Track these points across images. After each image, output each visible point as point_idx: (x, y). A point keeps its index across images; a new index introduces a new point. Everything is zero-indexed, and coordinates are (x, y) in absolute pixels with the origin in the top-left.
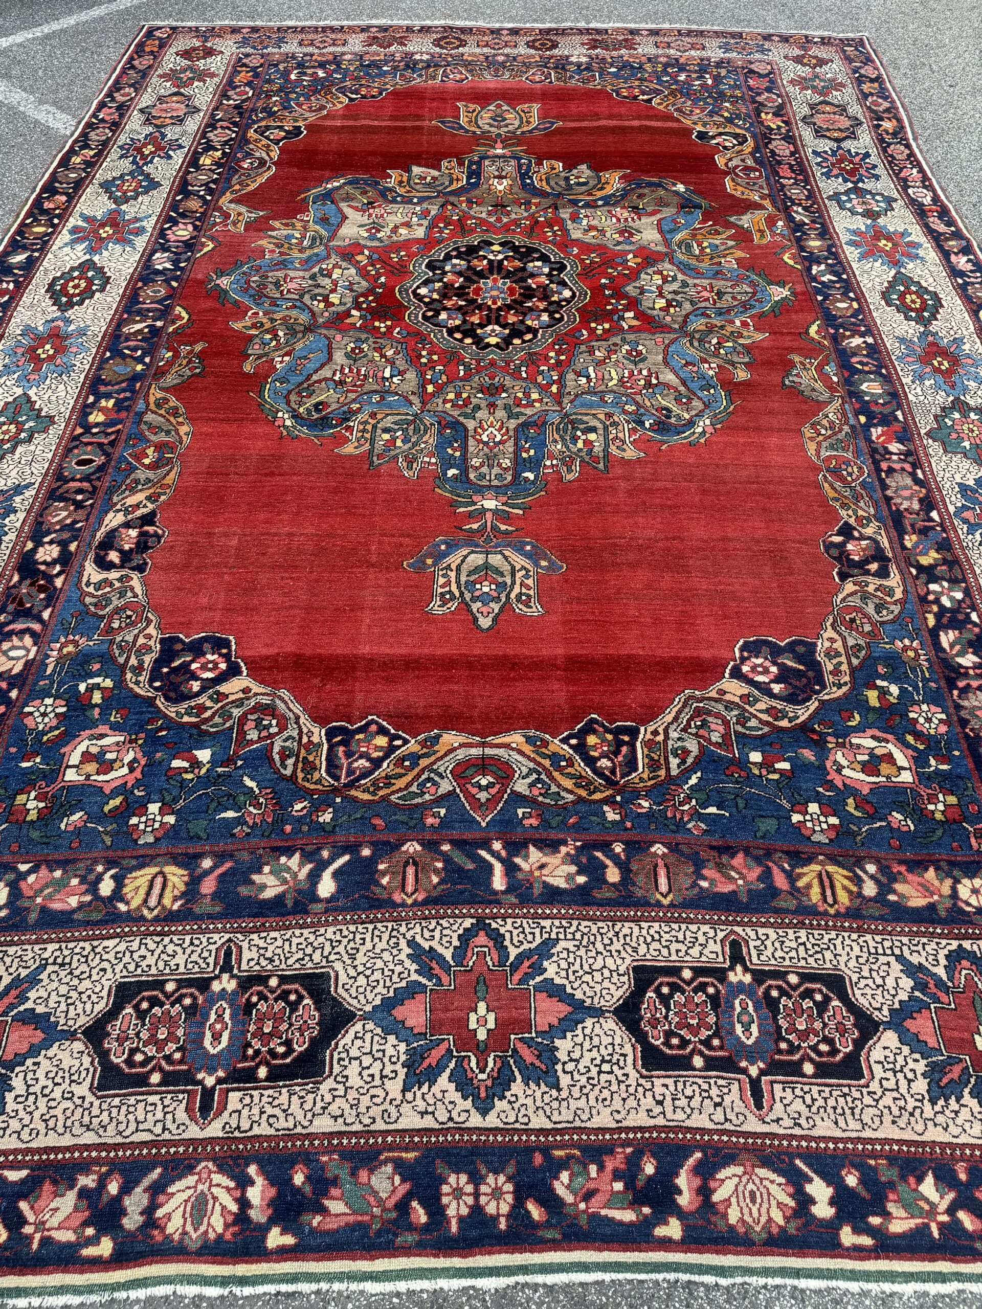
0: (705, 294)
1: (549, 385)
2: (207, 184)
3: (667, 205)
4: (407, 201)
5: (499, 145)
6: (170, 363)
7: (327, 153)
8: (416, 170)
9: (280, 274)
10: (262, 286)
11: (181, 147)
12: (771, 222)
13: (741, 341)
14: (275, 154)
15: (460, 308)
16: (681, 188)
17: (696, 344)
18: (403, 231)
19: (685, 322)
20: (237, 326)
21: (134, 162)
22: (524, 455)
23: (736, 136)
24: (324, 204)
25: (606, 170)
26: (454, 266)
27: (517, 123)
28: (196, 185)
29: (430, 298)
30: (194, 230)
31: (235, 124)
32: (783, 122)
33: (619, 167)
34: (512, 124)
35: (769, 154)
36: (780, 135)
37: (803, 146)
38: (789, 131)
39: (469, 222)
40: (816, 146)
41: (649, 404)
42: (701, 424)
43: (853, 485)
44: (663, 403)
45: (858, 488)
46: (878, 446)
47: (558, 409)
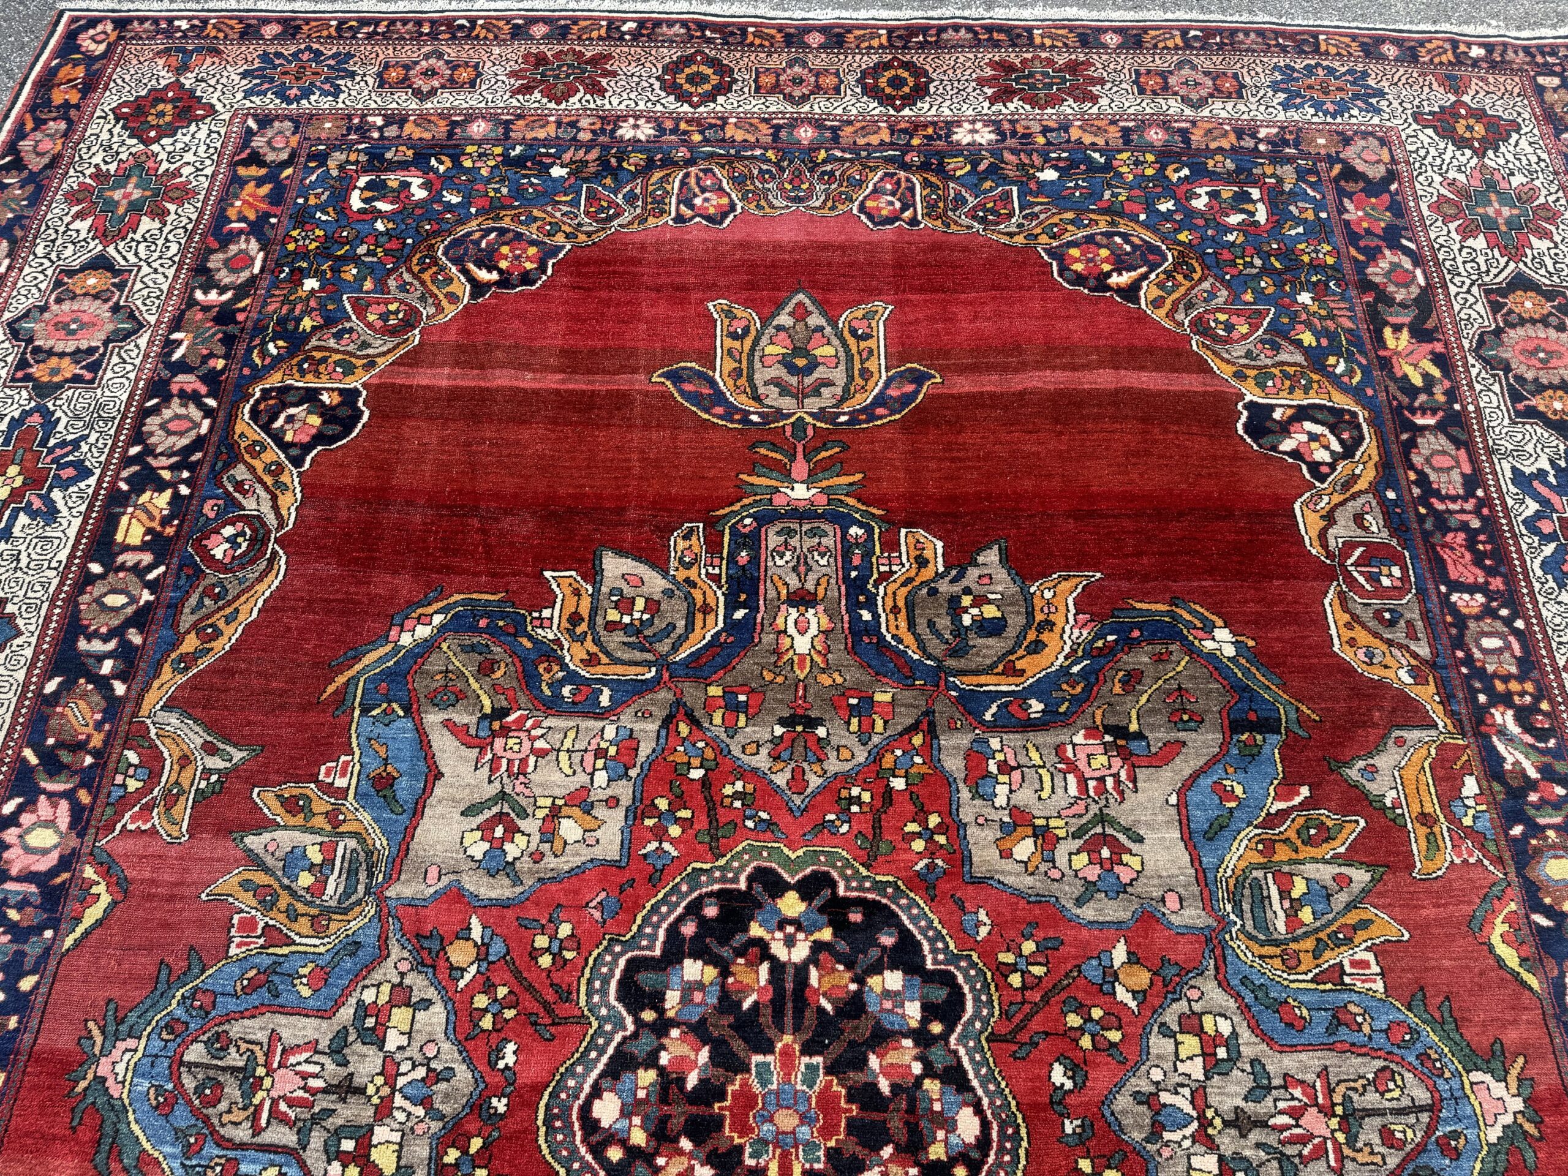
0: (1313, 1122)
2: (120, 631)
3: (1197, 721)
4: (585, 704)
5: (800, 468)
7: (411, 497)
10: (211, 1088)
12: (1447, 776)
14: (290, 503)
18: (569, 829)
23: (1336, 420)
25: (1046, 572)
26: (689, 989)
27: (839, 376)
28: (96, 634)
29: (624, 1143)
30: (72, 826)
31: (212, 379)
32: (1439, 360)
33: (1078, 562)
34: (829, 383)
35: (1416, 491)
36: (1434, 412)
37: (1490, 452)
38: (1452, 394)
39: (728, 790)
40: (1518, 451)
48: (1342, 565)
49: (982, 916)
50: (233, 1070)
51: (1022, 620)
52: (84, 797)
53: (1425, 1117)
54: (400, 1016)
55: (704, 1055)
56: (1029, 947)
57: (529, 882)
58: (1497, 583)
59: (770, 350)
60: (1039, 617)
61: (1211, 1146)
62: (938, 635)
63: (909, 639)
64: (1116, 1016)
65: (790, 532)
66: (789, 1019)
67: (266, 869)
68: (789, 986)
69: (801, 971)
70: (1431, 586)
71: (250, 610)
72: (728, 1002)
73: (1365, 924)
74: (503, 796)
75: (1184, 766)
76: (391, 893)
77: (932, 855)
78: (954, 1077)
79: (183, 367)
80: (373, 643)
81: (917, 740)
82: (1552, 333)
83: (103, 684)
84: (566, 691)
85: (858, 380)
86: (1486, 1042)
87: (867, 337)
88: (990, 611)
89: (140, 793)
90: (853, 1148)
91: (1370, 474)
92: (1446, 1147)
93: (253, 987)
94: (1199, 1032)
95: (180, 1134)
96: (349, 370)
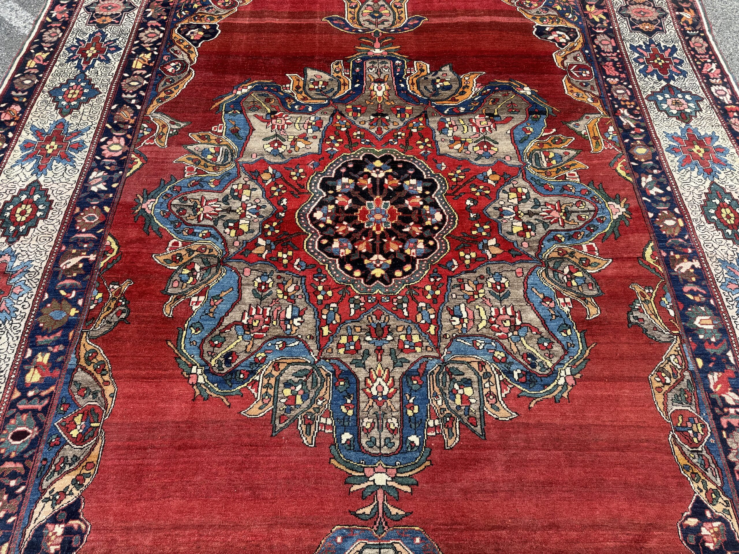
0: (555, 214)
1: (428, 325)
2: (137, 92)
3: (518, 111)
4: (303, 110)
5: (377, 44)
6: (100, 306)
7: (237, 54)
8: (311, 73)
9: (197, 196)
10: (182, 211)
11: (118, 49)
12: (603, 126)
13: (590, 270)
14: (195, 57)
15: (349, 236)
16: (527, 91)
17: (551, 274)
18: (300, 144)
19: (540, 248)
20: (159, 259)
21: (79, 67)
22: (410, 413)
23: (568, 31)
24: (234, 114)
25: (466, 72)
26: (344, 185)
27: (391, 19)
28: (128, 93)
29: (325, 223)
30: (126, 144)
31: (163, 22)
32: (605, 14)
33: (476, 68)
34: (387, 21)
35: (596, 51)
36: (603, 29)
37: (622, 40)
38: (609, 24)
39: (355, 134)
40: (632, 40)
41: (515, 350)
42: (563, 373)
43: (700, 449)
44: (528, 347)
45: (704, 453)
46: (716, 396)
47: (437, 355)
48: (569, 71)
49: (443, 164)
50: (189, 206)
51: (457, 86)
52: (129, 136)
53: (592, 213)
54: (246, 192)
55: (350, 201)
56: (459, 172)
57: (287, 158)
58: (623, 76)
59: (365, 11)
60: (463, 85)
61: (520, 219)
62: (428, 90)
63: (418, 92)
64: (488, 187)
65: (374, 63)
66: (378, 192)
67: (196, 155)
68: (378, 183)
69: (382, 180)
70: (600, 76)
71: (183, 86)
72: (357, 188)
73: (574, 165)
74: (276, 135)
75: (512, 124)
76: (240, 160)
77: (426, 149)
78: (434, 205)
79: (151, 18)
80: (227, 94)
81: (421, 119)
82: (646, 7)
83: (133, 106)
84: (296, 107)
85: (397, 20)
86: (614, 194)
87: (401, 8)
88: (446, 84)
89: (148, 135)
90: (400, 223)
91: (580, 46)
92: (599, 220)
93: (194, 185)
94: (517, 192)
95: (172, 222)
96: (212, 19)
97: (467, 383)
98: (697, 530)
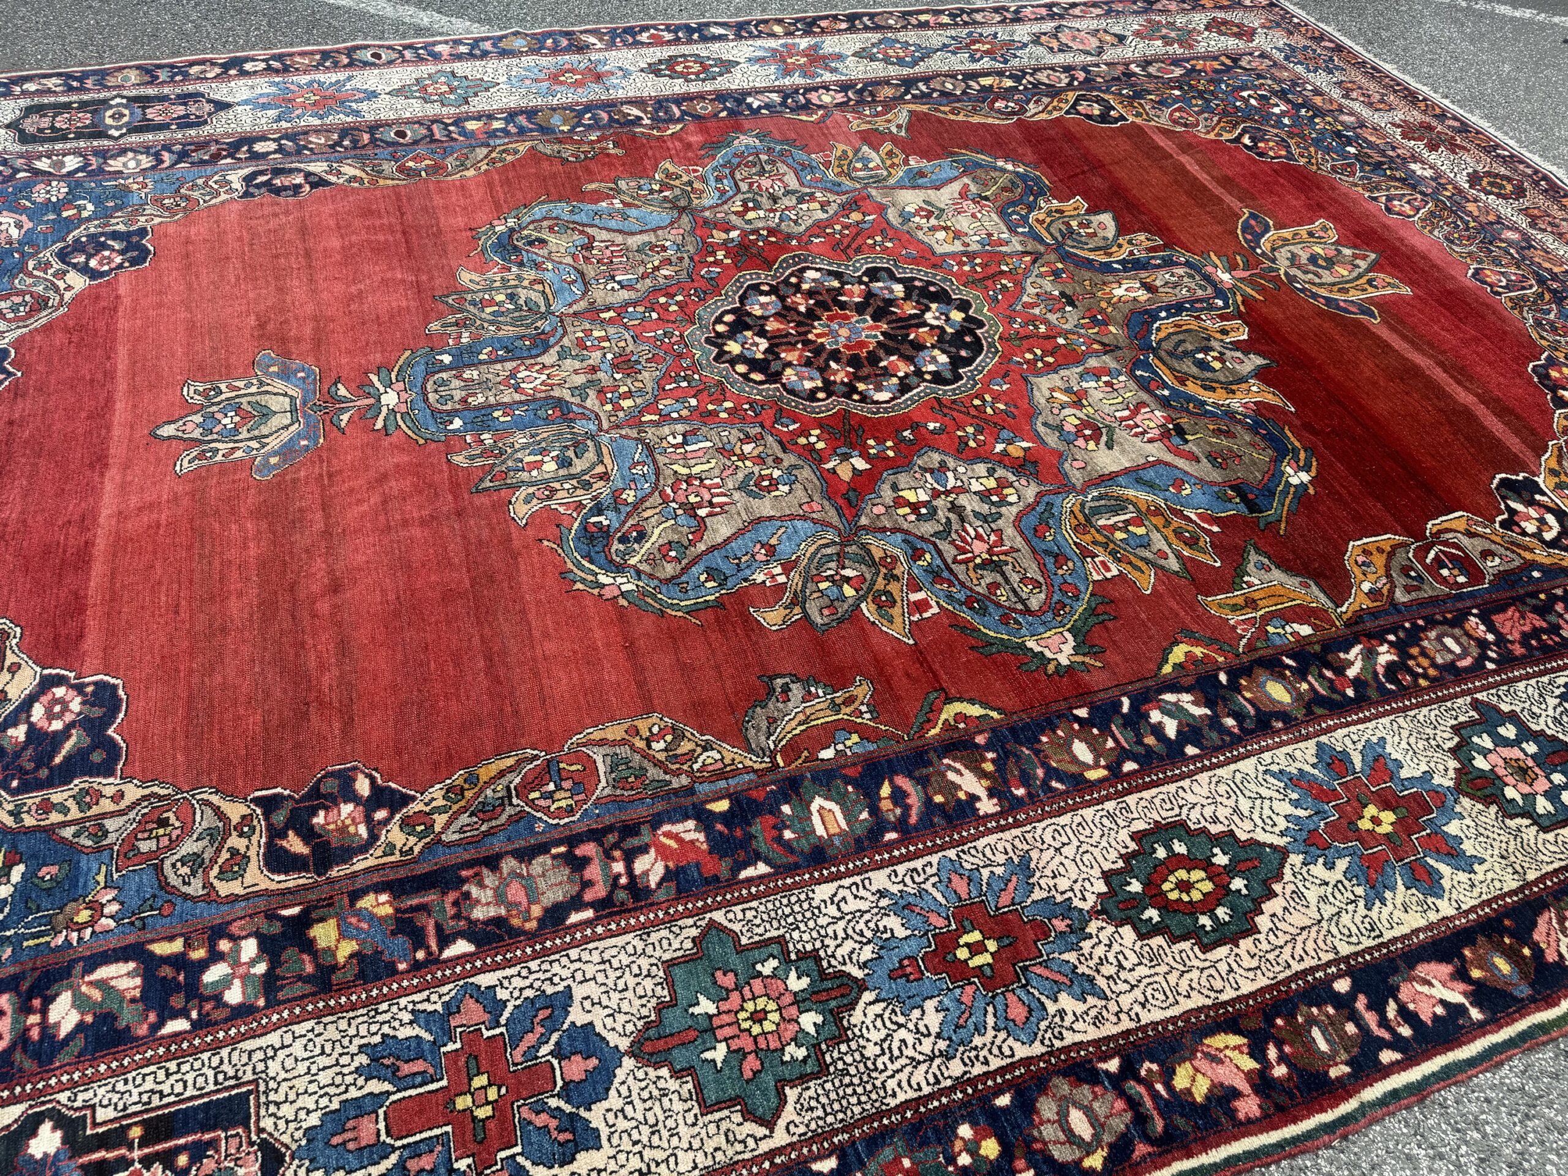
0: (980, 546)
1: (657, 412)
3: (1222, 467)
4: (1014, 224)
5: (1242, 274)
6: (579, 142)
8: (1102, 217)
9: (784, 170)
10: (752, 164)
11: (1005, 62)
12: (1301, 614)
13: (868, 607)
14: (1043, 117)
15: (790, 309)
16: (1299, 477)
17: (829, 551)
18: (941, 235)
19: (881, 530)
20: (666, 164)
21: (946, 45)
22: (498, 413)
24: (954, 168)
25: (1270, 385)
26: (888, 289)
27: (1329, 279)
29: (800, 283)
39: (1004, 281)
41: (646, 515)
42: (619, 580)
43: (515, 801)
44: (657, 531)
45: (509, 811)
46: (646, 838)
47: (605, 426)
48: (1433, 544)
49: (1006, 386)
50: (763, 168)
51: (1223, 380)
52: (852, 103)
53: (1020, 607)
54: (817, 205)
55: (858, 300)
56: (1001, 406)
57: (905, 228)
58: (1518, 650)
59: (1317, 249)
60: (1233, 387)
61: (935, 497)
62: (1178, 345)
63: (1163, 334)
64: (986, 445)
65: (1191, 276)
66: (896, 325)
67: (855, 154)
68: (914, 321)
69: (925, 324)
70: (1469, 603)
71: (977, 120)
72: (890, 302)
73: (1138, 569)
74: (942, 210)
76: (870, 190)
77: (1027, 363)
78: (905, 388)
79: (1087, 72)
80: (989, 156)
81: (1096, 346)
83: (906, 93)
84: (1015, 216)
85: (1335, 288)
86: (1099, 642)
87: (1374, 287)
88: (1216, 365)
89: (864, 115)
90: (844, 357)
91: (1544, 560)
92: (1006, 617)
93: (801, 164)
94: (1002, 487)
95: (729, 162)
96: (1138, 115)
97: (564, 462)
98: (351, 796)
